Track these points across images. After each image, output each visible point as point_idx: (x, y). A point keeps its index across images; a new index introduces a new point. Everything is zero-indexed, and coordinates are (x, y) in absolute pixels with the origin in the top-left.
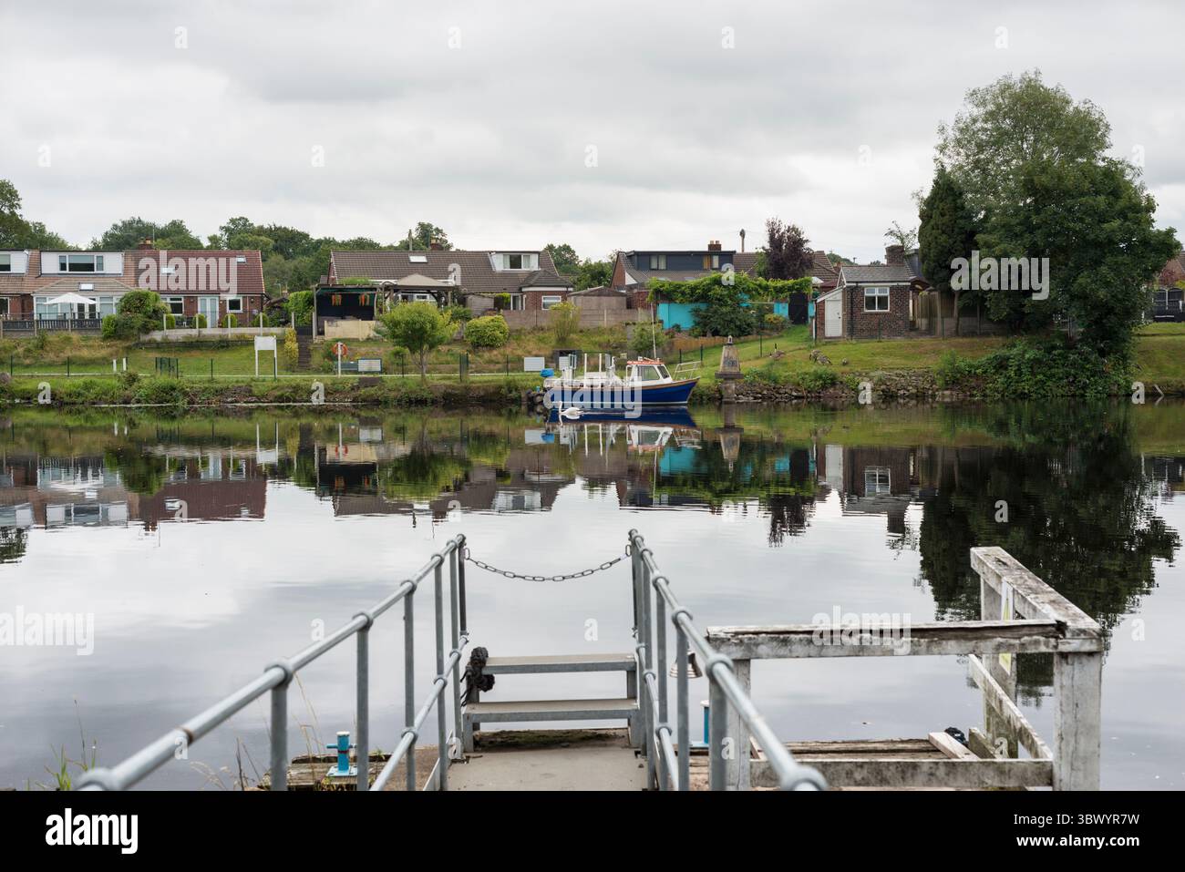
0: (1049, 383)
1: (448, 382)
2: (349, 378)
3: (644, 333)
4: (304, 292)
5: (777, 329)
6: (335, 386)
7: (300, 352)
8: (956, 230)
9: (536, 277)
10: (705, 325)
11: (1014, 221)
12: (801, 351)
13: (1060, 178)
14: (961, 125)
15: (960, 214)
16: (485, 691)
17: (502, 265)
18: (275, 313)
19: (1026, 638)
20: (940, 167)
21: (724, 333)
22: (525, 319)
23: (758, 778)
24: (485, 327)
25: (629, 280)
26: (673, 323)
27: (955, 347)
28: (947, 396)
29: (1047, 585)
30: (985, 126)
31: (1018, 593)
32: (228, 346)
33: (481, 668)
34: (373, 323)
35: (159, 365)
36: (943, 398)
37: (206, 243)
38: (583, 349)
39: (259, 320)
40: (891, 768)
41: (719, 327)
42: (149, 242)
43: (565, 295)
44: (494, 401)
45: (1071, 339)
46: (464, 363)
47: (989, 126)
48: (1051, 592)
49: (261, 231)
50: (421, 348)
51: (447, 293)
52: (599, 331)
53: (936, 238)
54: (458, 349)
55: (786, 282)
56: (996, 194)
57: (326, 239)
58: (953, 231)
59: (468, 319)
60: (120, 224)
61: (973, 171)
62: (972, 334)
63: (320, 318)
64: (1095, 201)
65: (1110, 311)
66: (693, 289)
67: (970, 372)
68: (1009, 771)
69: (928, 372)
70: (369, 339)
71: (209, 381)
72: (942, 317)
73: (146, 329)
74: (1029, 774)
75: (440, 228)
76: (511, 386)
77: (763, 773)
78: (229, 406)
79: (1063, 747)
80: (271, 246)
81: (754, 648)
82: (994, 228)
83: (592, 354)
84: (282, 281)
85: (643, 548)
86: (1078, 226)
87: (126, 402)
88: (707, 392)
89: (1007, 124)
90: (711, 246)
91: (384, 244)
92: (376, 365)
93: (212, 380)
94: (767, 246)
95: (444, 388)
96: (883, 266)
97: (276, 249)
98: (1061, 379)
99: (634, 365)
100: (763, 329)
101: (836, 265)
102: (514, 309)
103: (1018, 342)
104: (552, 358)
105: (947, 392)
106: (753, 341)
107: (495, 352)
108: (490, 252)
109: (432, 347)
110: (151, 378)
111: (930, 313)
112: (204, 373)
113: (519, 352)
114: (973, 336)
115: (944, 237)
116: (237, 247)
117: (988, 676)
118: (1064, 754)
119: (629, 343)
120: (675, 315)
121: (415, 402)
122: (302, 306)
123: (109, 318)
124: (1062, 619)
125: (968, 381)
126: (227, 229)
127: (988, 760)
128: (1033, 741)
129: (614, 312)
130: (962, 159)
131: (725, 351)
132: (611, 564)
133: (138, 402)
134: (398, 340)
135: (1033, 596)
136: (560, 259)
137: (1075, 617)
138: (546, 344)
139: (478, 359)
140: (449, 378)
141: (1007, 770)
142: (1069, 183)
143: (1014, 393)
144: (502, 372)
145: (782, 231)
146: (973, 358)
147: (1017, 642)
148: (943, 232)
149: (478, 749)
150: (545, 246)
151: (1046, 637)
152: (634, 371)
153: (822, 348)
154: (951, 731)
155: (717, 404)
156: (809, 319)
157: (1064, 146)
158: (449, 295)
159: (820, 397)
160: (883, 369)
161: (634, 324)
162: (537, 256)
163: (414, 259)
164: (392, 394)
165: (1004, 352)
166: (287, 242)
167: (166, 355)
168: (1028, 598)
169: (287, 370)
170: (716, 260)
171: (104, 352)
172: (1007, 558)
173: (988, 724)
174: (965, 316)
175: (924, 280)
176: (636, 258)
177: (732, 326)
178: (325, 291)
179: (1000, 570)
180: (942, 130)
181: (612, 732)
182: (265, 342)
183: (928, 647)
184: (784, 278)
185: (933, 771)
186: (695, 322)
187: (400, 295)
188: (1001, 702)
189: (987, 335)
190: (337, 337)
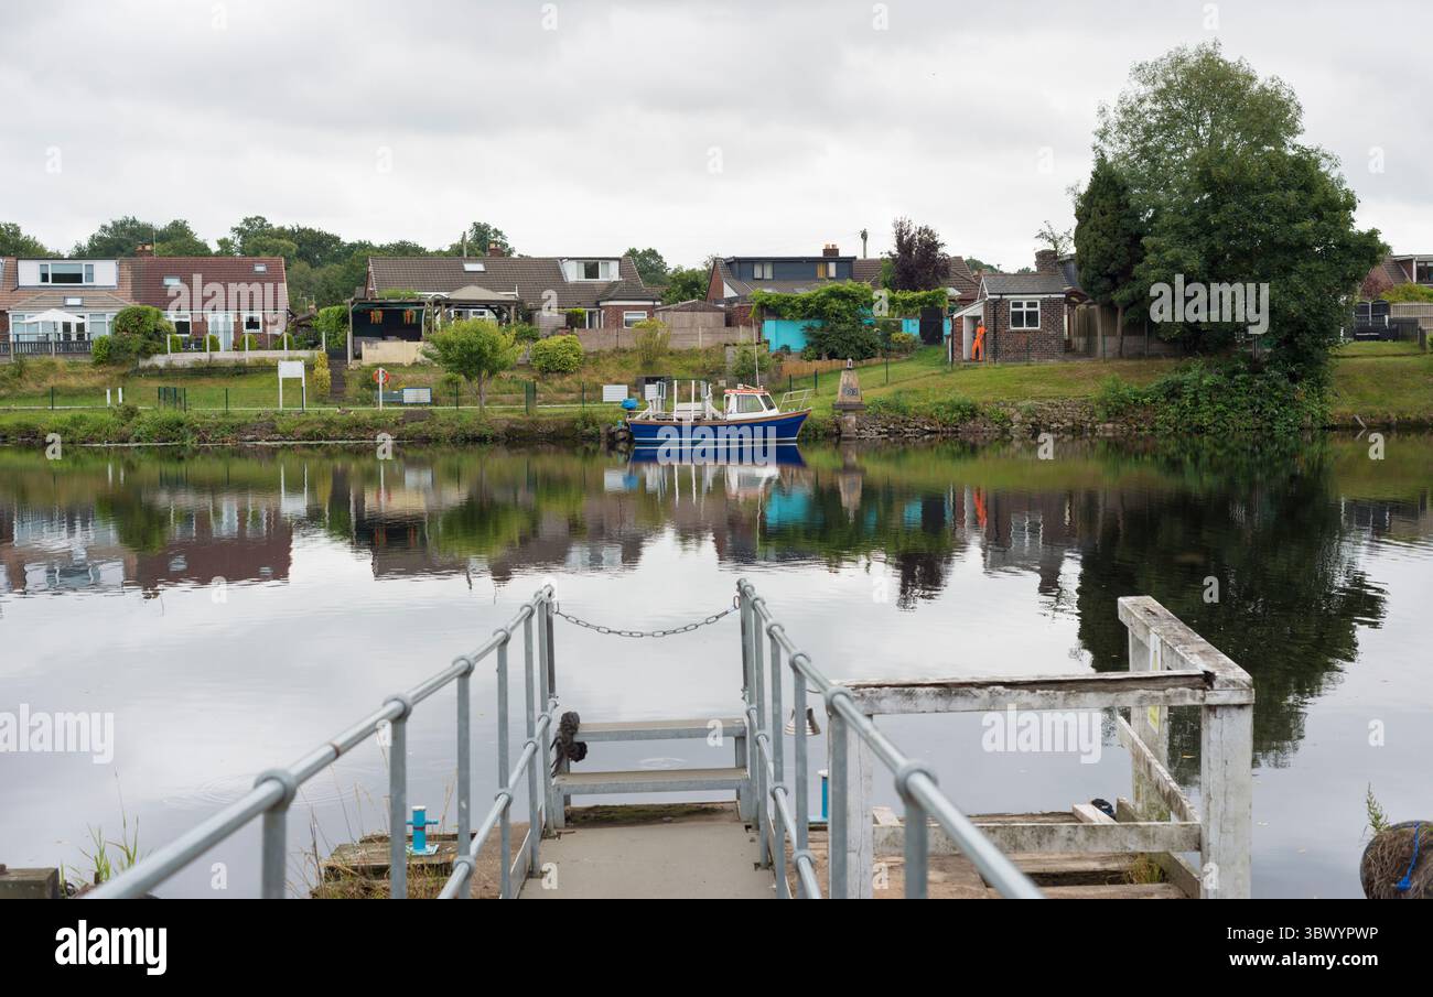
0: (1231, 414)
1: (510, 416)
2: (393, 411)
3: (748, 355)
4: (337, 308)
5: (906, 350)
6: (376, 420)
7: (332, 379)
8: (1120, 231)
9: (617, 289)
10: (820, 346)
11: (1188, 221)
12: (935, 377)
13: (1242, 170)
14: (1127, 107)
15: (1125, 212)
16: (577, 761)
17: (575, 274)
18: (302, 333)
19: (1171, 690)
20: (1100, 157)
21: (843, 356)
22: (603, 339)
23: (882, 844)
24: (556, 349)
25: (729, 292)
26: (782, 342)
27: (1118, 371)
28: (1108, 429)
29: (1198, 636)
30: (1154, 107)
31: (1167, 644)
32: (245, 373)
33: (572, 734)
34: (420, 344)
35: (162, 396)
36: (1104, 433)
37: (215, 248)
38: (674, 375)
39: (283, 342)
40: (1025, 833)
41: (836, 348)
42: (148, 248)
43: (652, 311)
44: (568, 438)
45: (1256, 361)
46: (532, 391)
47: (1159, 107)
48: (1201, 642)
49: (282, 233)
50: (479, 374)
51: (509, 309)
52: (692, 353)
53: (1095, 241)
54: (523, 376)
55: (916, 294)
56: (1167, 187)
57: (360, 242)
58: (1115, 232)
59: (536, 339)
60: (110, 225)
61: (1140, 161)
62: (1140, 356)
63: (357, 339)
64: (1283, 196)
65: (1303, 328)
66: (806, 302)
67: (1136, 401)
68: (1154, 836)
69: (1086, 401)
70: (415, 364)
71: (223, 415)
72: (1103, 336)
73: (146, 353)
74: (1176, 837)
75: (499, 230)
76: (588, 420)
77: (887, 839)
78: (249, 445)
79: (1211, 809)
80: (294, 252)
81: (876, 702)
82: (1165, 229)
83: (684, 382)
84: (308, 293)
85: (754, 597)
86: (1264, 227)
87: (123, 442)
88: (822, 426)
89: (1180, 105)
90: (826, 251)
91: (431, 248)
92: (425, 395)
93: (226, 414)
94: (895, 251)
95: (507, 423)
96: (1034, 274)
97: (300, 255)
98: (1246, 408)
99: (732, 395)
100: (889, 350)
101: (976, 273)
102: (590, 326)
103: (1192, 365)
104: (636, 385)
105: (1109, 426)
106: (877, 365)
107: (568, 379)
108: (561, 259)
109: (491, 373)
110: (152, 411)
111: (1087, 330)
112: (216, 405)
113: (597, 379)
114: (1139, 359)
115: (1104, 241)
116: (252, 252)
117: (1137, 738)
118: (1212, 816)
119: (729, 368)
120: (784, 335)
121: (475, 440)
122: (334, 325)
123: (101, 339)
124: (1211, 670)
125: (1134, 411)
126: (240, 231)
127: (1131, 823)
128: (1182, 805)
129: (711, 331)
130: (1126, 147)
131: (844, 378)
132: (717, 617)
133: (138, 440)
134: (451, 365)
135: (1181, 646)
136: (643, 266)
137: (1224, 668)
138: (629, 369)
139: (547, 387)
140: (513, 411)
141: (1151, 834)
142: (1254, 174)
143: (1188, 426)
144: (576, 403)
145: (912, 233)
146: (1138, 384)
147: (1161, 693)
148: (1104, 234)
149: (569, 824)
150: (626, 250)
151: (1193, 689)
152: (733, 401)
153: (961, 373)
154: (1098, 803)
155: (835, 439)
156: (945, 338)
157: (1247, 133)
158: (512, 310)
159: (957, 432)
160: (1032, 398)
161: (735, 345)
162: (617, 263)
163: (469, 267)
164: (445, 430)
165: (1178, 377)
166: (312, 247)
167: (170, 385)
168: (1177, 649)
169: (318, 401)
170: (832, 268)
171: (94, 381)
172: (1156, 607)
173: (1138, 793)
174: (1130, 335)
175: (1081, 291)
176: (736, 265)
177: (852, 347)
178: (364, 307)
179: (1150, 620)
180: (1103, 112)
181: (718, 806)
182: (291, 367)
183: (1065, 700)
184: (915, 289)
185: (1072, 835)
186: (807, 342)
187: (452, 311)
188: (1149, 765)
189: (1157, 356)
190: (377, 361)
